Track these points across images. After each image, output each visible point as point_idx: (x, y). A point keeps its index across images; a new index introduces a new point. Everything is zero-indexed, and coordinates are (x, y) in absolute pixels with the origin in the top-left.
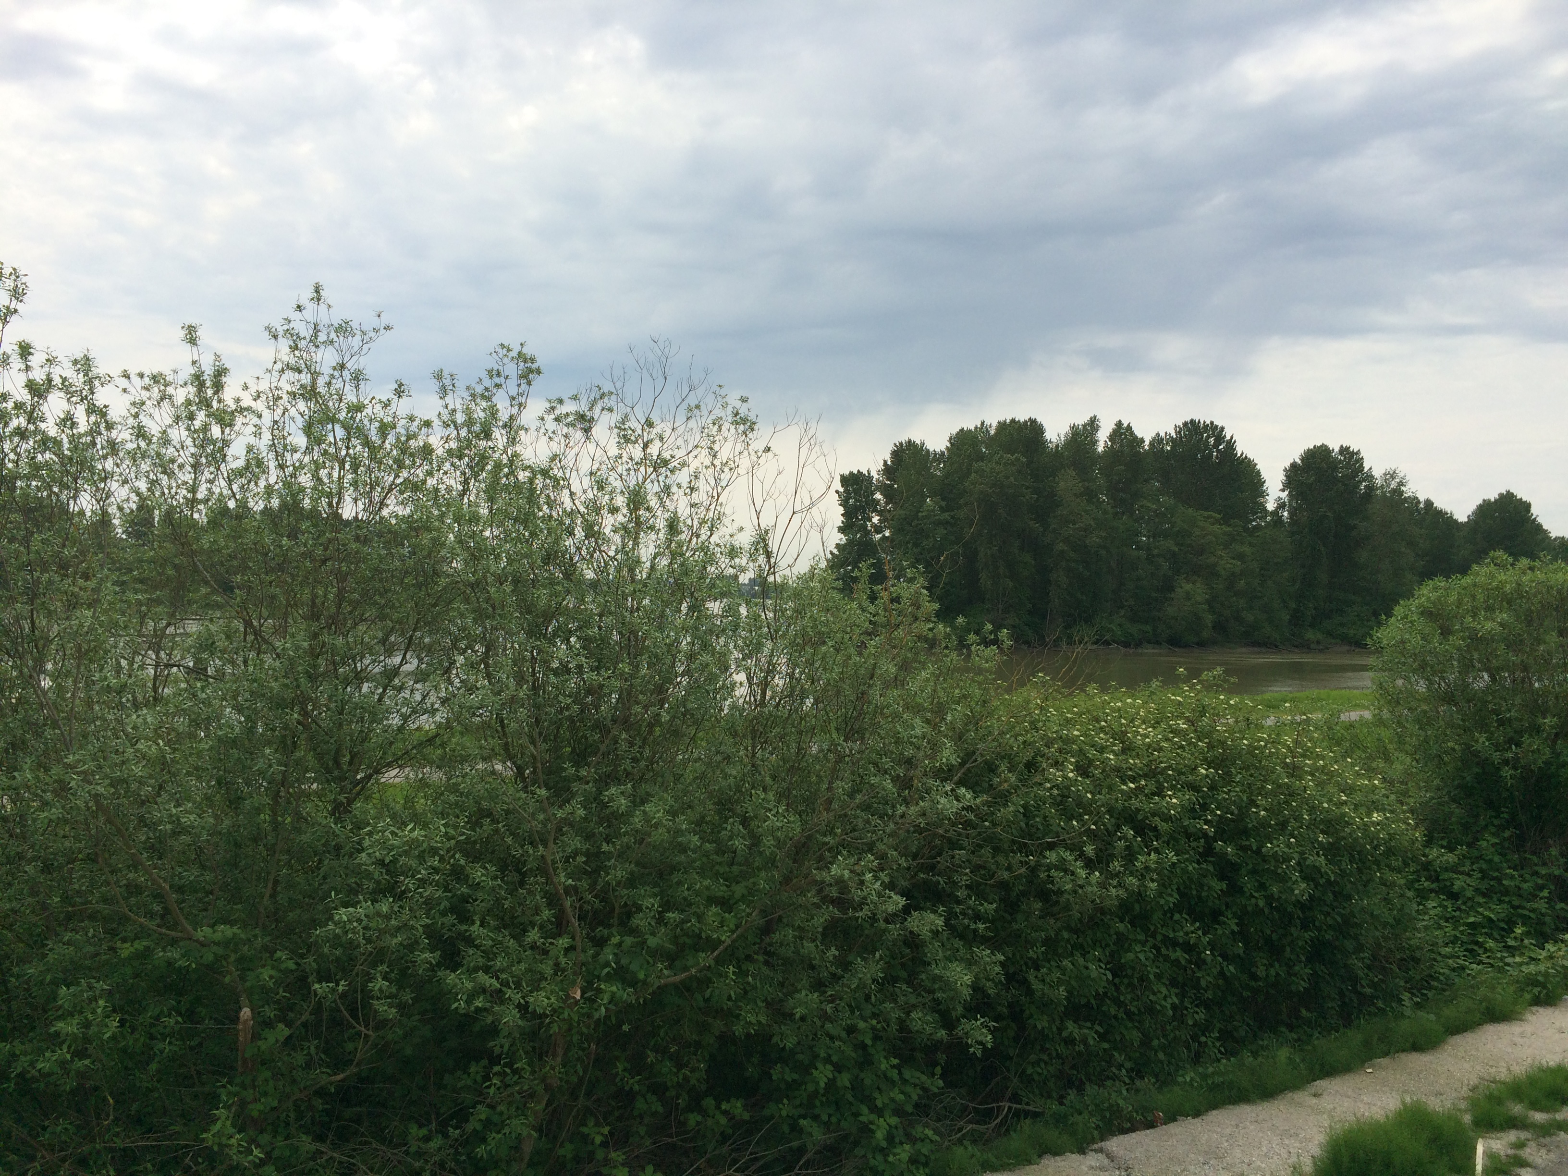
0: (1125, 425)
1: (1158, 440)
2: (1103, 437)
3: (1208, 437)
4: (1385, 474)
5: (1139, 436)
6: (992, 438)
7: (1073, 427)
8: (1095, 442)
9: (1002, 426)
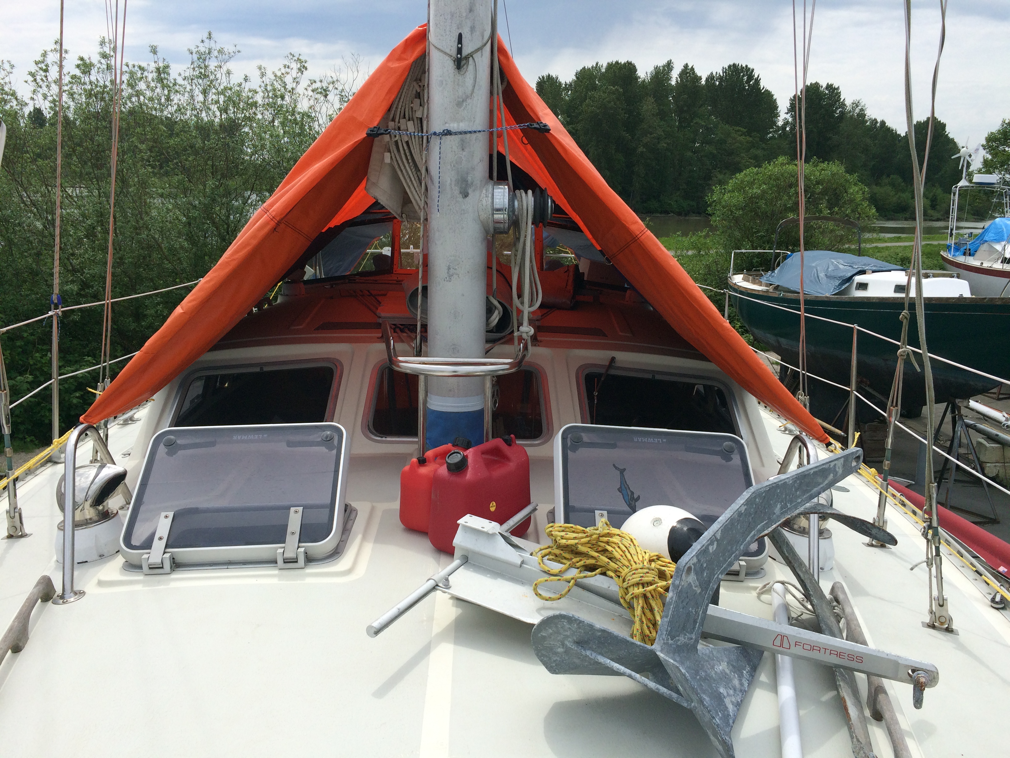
0: (690, 67)
1: (711, 78)
2: (675, 75)
3: (744, 76)
4: (853, 104)
5: (699, 75)
6: (603, 74)
7: (656, 68)
8: (669, 79)
9: (610, 66)
